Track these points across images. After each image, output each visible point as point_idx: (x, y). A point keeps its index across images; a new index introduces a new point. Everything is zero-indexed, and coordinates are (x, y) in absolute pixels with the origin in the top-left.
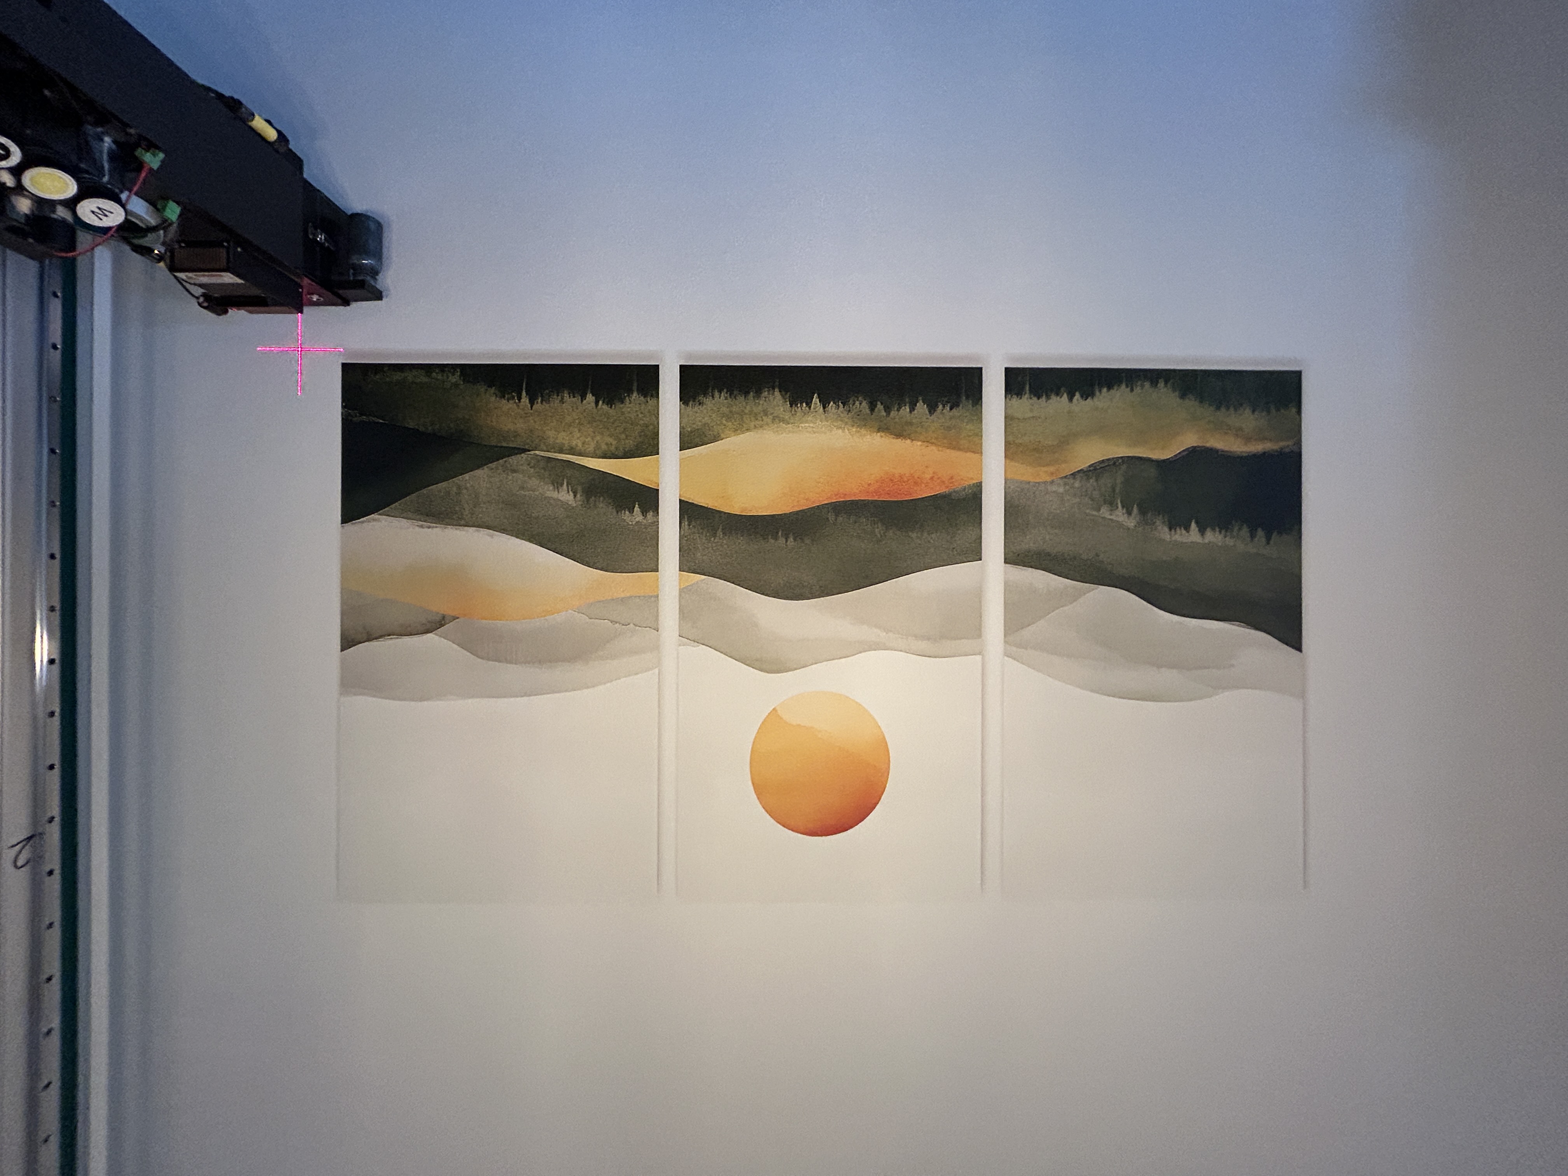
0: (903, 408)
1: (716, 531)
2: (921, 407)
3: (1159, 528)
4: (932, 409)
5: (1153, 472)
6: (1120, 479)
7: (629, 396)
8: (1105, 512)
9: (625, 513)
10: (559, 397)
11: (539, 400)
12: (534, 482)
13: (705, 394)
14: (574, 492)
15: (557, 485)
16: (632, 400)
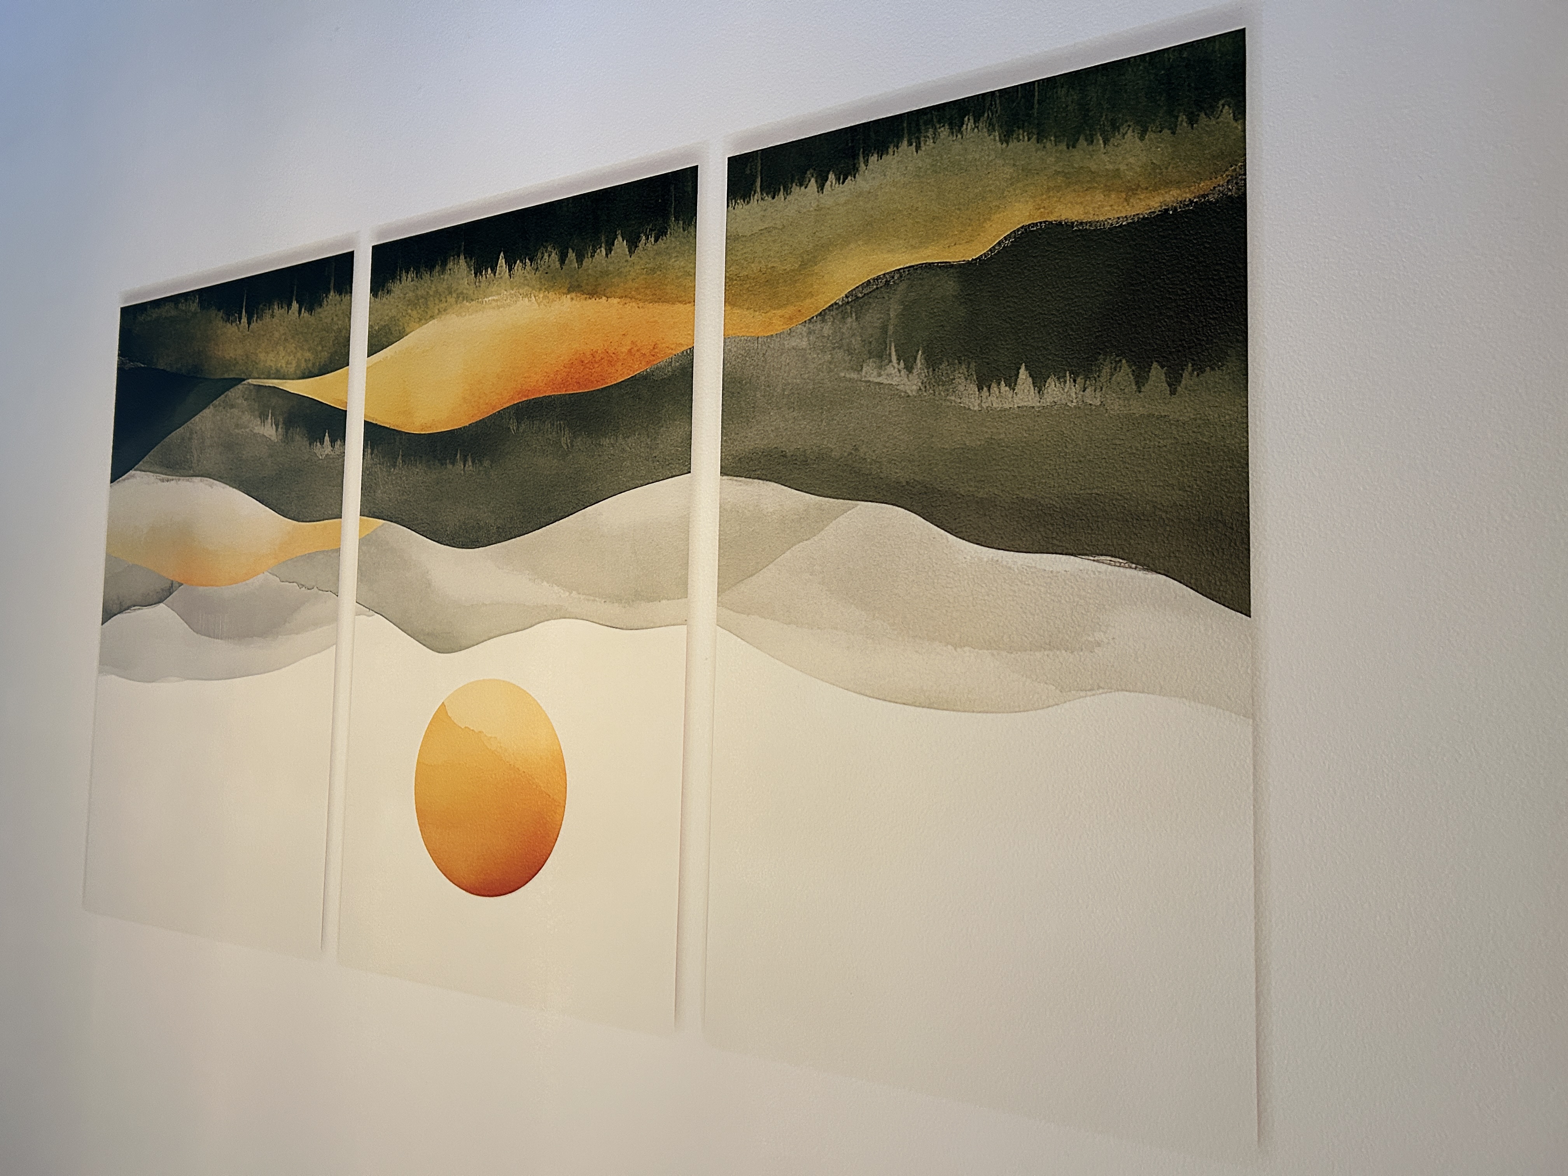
0: (598, 251)
1: (396, 460)
2: (621, 245)
3: (961, 388)
4: (633, 245)
5: (950, 286)
6: (895, 309)
7: (326, 296)
8: (870, 372)
9: (316, 445)
10: (271, 311)
11: (255, 319)
12: (246, 417)
13: (393, 278)
14: (276, 425)
15: (263, 417)
16: (329, 301)
